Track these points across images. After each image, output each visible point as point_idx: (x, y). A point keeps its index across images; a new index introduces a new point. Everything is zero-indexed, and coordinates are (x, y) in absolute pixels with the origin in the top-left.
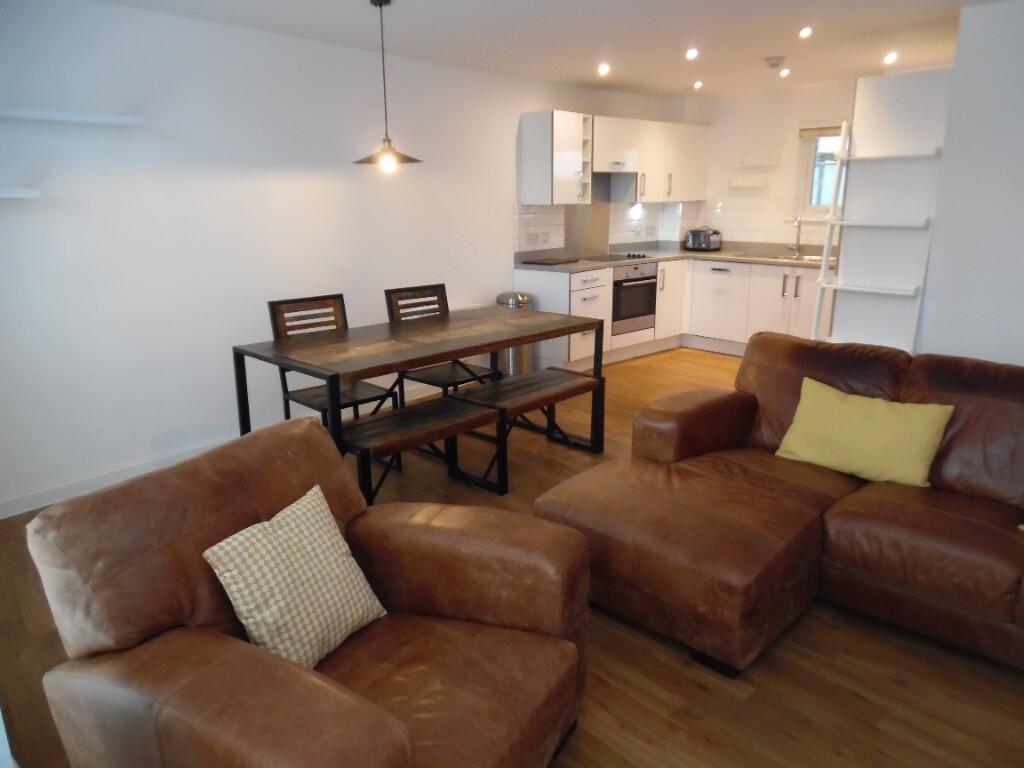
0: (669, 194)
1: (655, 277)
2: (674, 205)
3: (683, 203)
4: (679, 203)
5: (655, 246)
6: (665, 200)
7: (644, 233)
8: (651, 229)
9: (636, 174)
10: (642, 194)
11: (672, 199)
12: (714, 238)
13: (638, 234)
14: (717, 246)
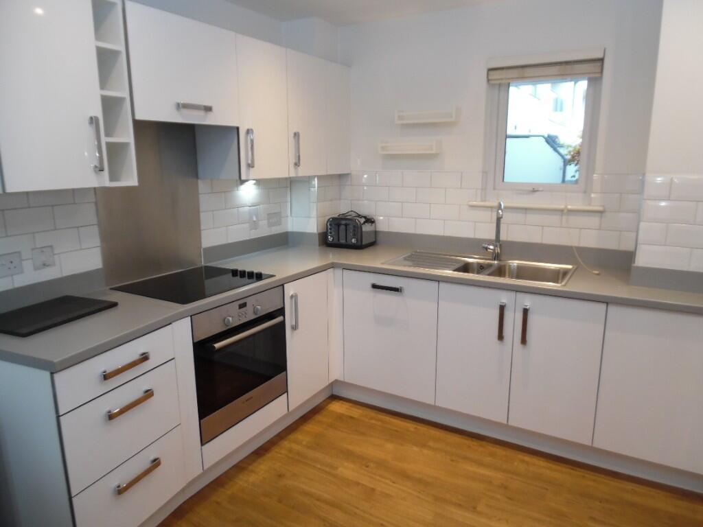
0: (297, 164)
1: (281, 311)
2: (307, 180)
3: (320, 178)
4: (314, 177)
5: (283, 241)
6: (293, 174)
7: (263, 223)
8: (275, 217)
9: (238, 129)
10: (250, 166)
11: (302, 172)
12: (367, 228)
13: (255, 225)
14: (372, 240)
